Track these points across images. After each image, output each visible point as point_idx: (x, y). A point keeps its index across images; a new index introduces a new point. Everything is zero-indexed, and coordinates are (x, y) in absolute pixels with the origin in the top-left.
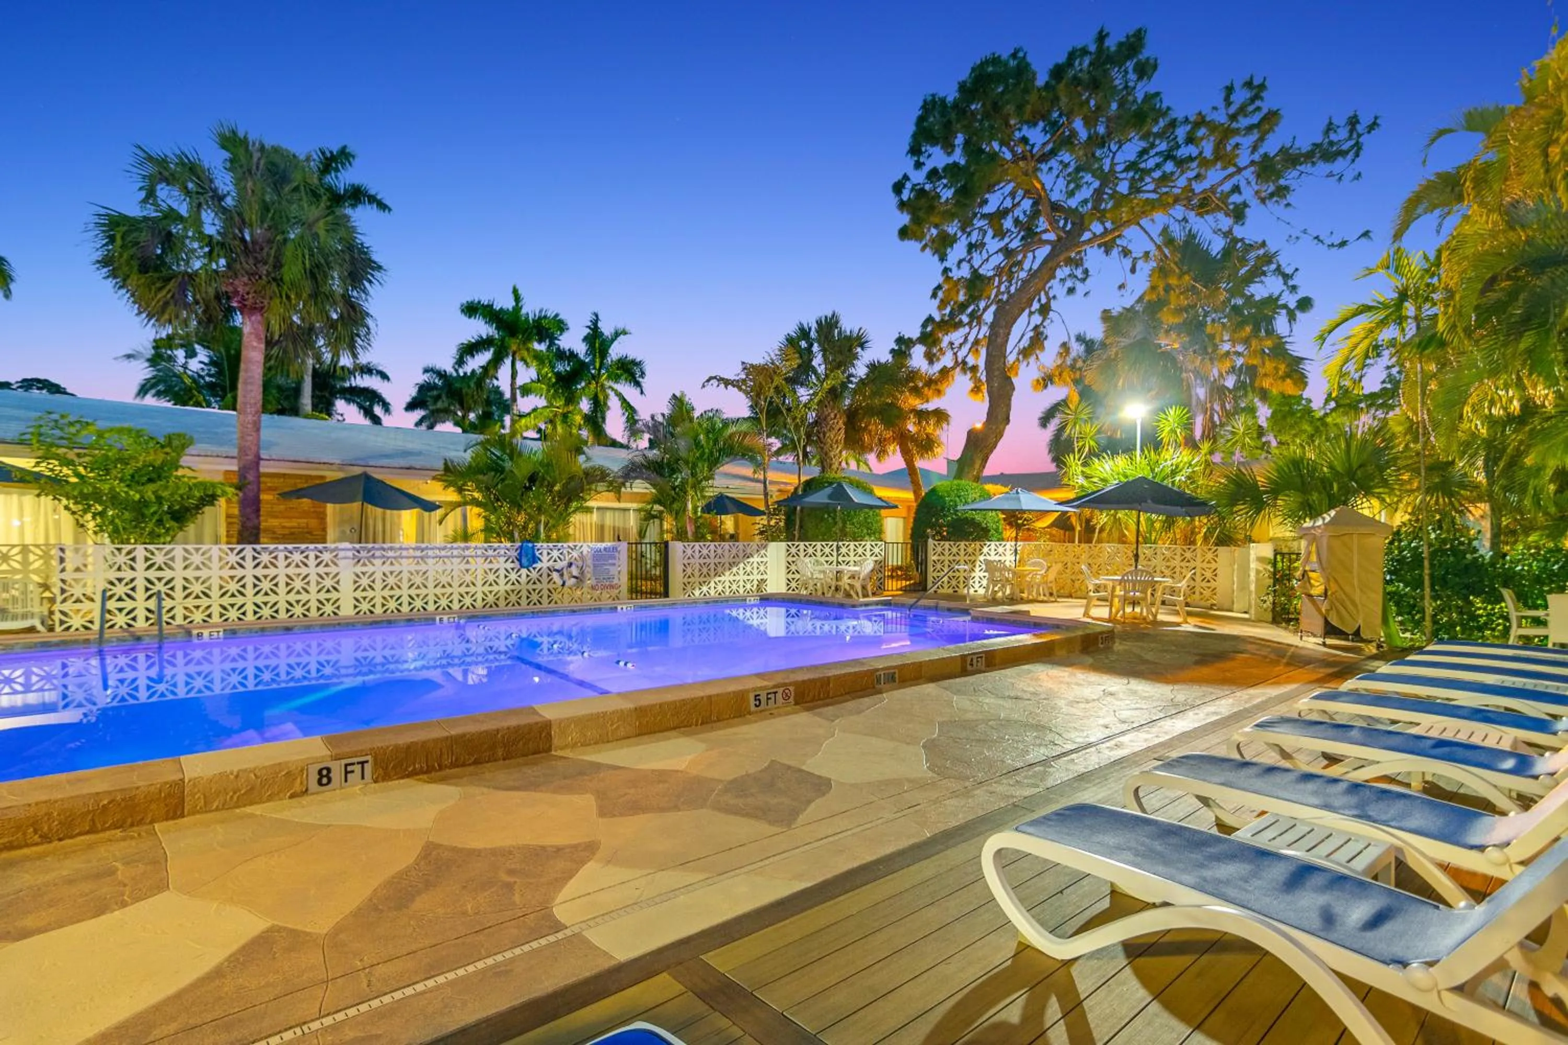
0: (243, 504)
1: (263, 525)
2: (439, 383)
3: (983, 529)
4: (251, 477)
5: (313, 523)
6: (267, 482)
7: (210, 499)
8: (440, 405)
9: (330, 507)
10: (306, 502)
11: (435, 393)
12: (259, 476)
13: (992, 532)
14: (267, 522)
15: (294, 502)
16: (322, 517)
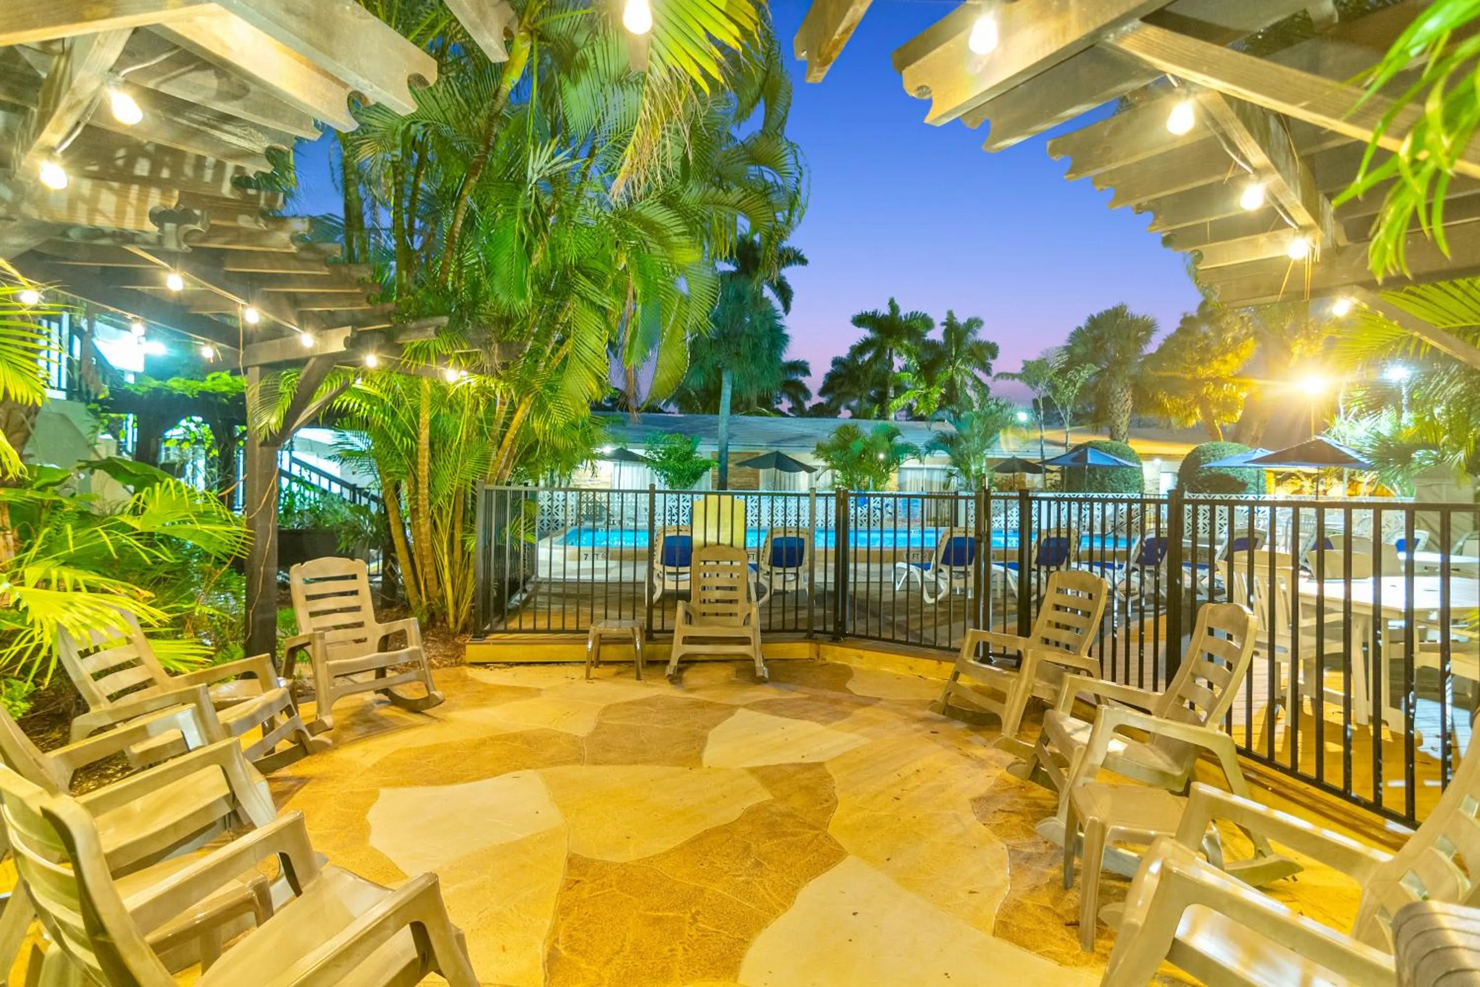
0: (720, 471)
1: (729, 481)
2: (844, 372)
3: (1240, 483)
4: (724, 455)
5: (753, 480)
6: (731, 457)
7: (707, 468)
8: (844, 389)
9: (761, 471)
10: (748, 469)
11: (840, 380)
12: (727, 453)
13: (1250, 486)
14: (731, 480)
15: (743, 468)
16: (757, 477)
